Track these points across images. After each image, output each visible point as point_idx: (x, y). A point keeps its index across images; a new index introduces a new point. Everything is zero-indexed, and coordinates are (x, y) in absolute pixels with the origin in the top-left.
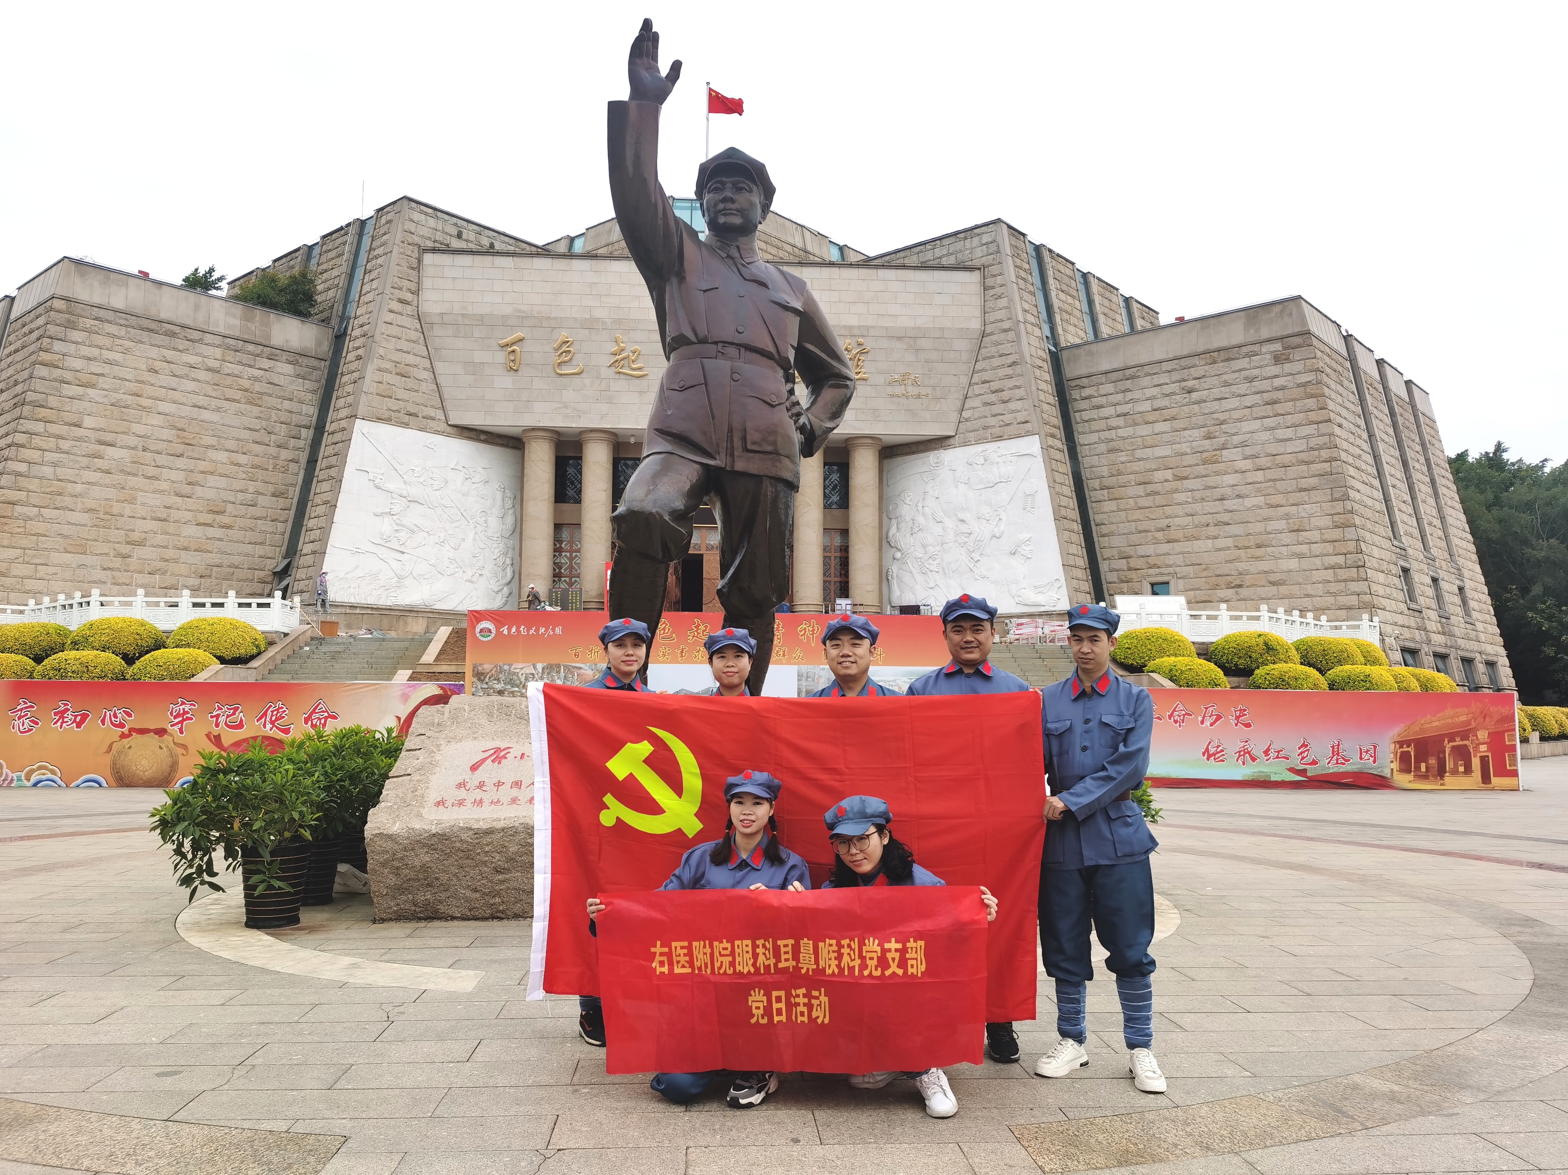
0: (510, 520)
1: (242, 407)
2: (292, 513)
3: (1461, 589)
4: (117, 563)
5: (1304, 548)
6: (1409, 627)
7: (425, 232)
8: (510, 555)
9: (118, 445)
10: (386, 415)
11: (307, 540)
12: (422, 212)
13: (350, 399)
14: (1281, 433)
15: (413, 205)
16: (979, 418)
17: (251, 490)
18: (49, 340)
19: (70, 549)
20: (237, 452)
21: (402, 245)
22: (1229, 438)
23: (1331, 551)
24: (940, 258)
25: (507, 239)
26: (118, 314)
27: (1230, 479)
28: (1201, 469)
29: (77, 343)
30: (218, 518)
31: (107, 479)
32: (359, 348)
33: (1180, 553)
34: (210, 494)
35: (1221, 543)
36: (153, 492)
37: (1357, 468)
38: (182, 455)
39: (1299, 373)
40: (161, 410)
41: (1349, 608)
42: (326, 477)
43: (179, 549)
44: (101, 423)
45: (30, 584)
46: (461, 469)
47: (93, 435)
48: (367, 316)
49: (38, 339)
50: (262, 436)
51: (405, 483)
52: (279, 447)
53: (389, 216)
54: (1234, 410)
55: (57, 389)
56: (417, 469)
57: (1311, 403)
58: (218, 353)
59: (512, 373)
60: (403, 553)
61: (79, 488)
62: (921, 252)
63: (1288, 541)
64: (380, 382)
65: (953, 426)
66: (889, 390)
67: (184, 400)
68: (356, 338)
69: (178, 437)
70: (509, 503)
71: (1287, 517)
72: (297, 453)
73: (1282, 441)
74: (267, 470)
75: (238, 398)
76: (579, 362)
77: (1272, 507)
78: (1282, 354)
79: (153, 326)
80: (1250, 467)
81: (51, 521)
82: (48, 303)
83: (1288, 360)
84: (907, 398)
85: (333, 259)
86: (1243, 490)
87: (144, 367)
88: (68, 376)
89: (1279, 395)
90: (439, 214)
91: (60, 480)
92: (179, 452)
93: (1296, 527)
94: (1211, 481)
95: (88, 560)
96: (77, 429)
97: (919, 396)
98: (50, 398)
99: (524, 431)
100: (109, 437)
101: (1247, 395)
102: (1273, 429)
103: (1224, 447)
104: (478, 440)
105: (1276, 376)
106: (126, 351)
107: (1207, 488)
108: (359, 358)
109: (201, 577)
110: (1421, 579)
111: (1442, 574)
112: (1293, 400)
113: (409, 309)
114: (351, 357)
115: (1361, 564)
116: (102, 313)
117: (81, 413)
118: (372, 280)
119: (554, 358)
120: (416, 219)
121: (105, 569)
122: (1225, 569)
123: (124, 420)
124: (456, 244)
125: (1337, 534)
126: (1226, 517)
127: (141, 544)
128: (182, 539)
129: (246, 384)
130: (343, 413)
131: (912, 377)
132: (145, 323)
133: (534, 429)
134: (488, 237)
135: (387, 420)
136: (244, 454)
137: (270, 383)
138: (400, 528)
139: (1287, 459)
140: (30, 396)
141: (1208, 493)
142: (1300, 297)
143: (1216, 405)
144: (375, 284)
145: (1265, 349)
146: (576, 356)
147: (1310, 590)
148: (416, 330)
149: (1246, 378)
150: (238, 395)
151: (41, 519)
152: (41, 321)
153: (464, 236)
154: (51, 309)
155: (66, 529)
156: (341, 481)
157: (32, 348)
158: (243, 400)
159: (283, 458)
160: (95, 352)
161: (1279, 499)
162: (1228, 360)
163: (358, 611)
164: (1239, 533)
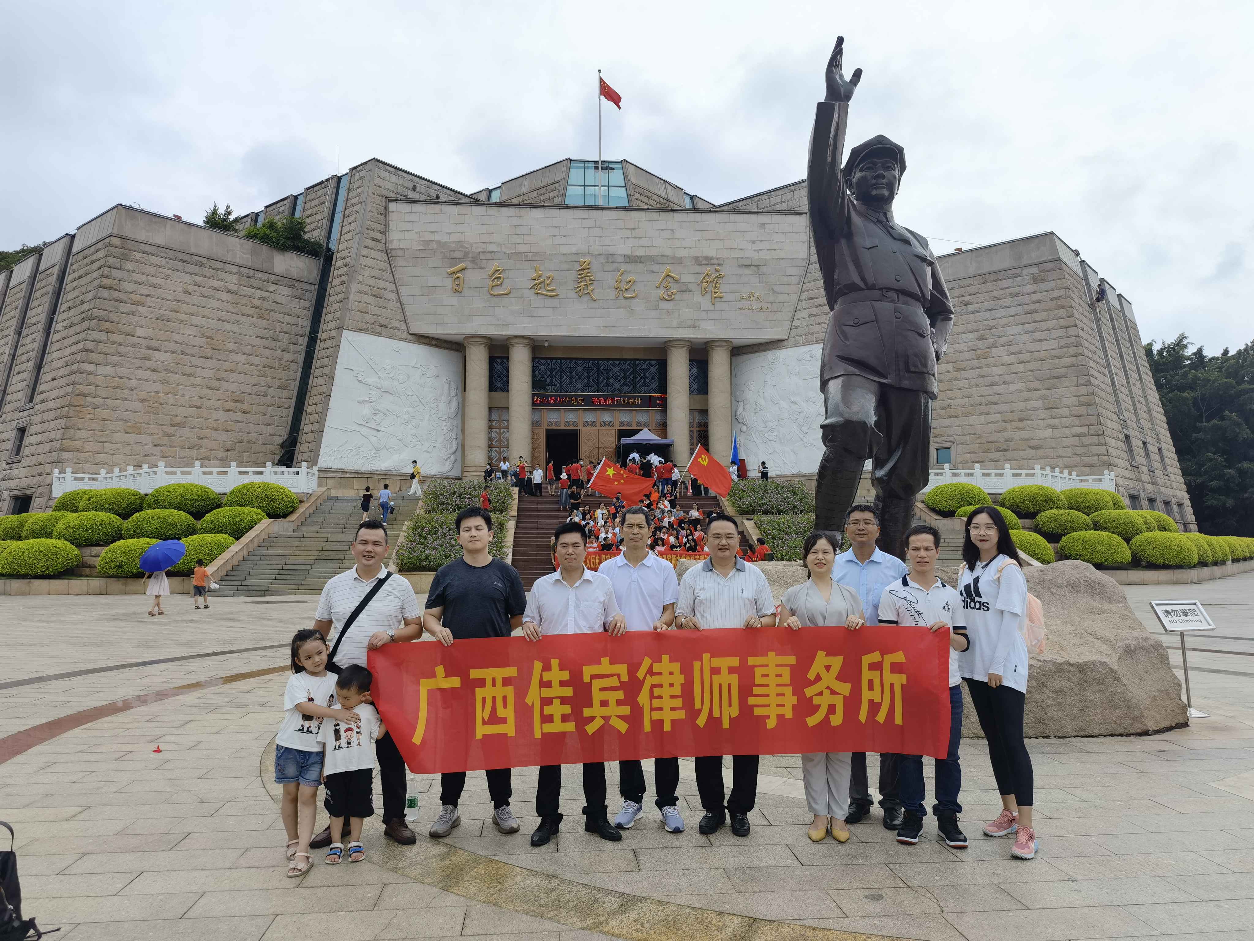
0: (454, 404)
1: (254, 320)
2: (293, 401)
3: (1160, 449)
4: (165, 440)
5: (1056, 421)
6: (1131, 479)
7: (389, 186)
8: (455, 431)
9: (163, 350)
10: (365, 326)
11: (307, 422)
12: (386, 171)
13: (338, 314)
14: (1037, 335)
15: (381, 165)
16: (806, 326)
17: (263, 384)
18: (108, 269)
19: (128, 430)
20: (252, 355)
21: (373, 196)
22: (997, 339)
23: (1077, 423)
24: (775, 205)
25: (448, 191)
26: (160, 249)
27: (998, 370)
28: (975, 363)
29: (129, 271)
30: (239, 405)
31: (155, 376)
32: (342, 275)
33: (959, 426)
34: (233, 387)
35: (991, 418)
36: (190, 386)
37: (1094, 361)
38: (210, 358)
39: (1052, 290)
40: (194, 322)
41: (1092, 466)
42: (320, 374)
43: (211, 429)
44: (149, 332)
45: (100, 457)
46: (419, 367)
47: (143, 342)
48: (348, 251)
49: (99, 268)
50: (269, 343)
51: (379, 378)
52: (282, 351)
53: (363, 173)
54: (1001, 318)
55: (115, 307)
56: (388, 367)
57: (1061, 312)
58: (234, 279)
59: (457, 294)
60: (379, 431)
61: (134, 383)
62: (759, 200)
63: (1044, 416)
64: (360, 302)
65: (787, 332)
66: (739, 305)
67: (211, 315)
68: (340, 268)
69: (208, 343)
70: (453, 392)
71: (1043, 397)
72: (296, 355)
73: (1039, 341)
74: (274, 368)
75: (250, 313)
76: (508, 284)
77: (1031, 390)
78: (1039, 276)
79: (186, 257)
80: (1014, 361)
81: (114, 409)
82: (107, 241)
83: (1043, 280)
84: (752, 311)
85: (315, 206)
86: (1008, 378)
87: (180, 290)
88: (123, 296)
89: (1036, 306)
90: (399, 172)
91: (120, 377)
92: (209, 355)
93: (1050, 406)
94: (984, 371)
95: (143, 438)
96: (131, 337)
97: (761, 310)
98: (111, 315)
99: (465, 338)
100: (156, 344)
101: (1011, 307)
102: (1032, 332)
103: (993, 346)
104: (430, 345)
105: (1035, 292)
106: (166, 277)
107: (980, 376)
108: (343, 283)
109: (228, 450)
110: (1136, 443)
111: (1148, 439)
112: (1047, 310)
113: (380, 246)
114: (336, 282)
115: (1101, 433)
116: (147, 248)
117: (133, 325)
118: (350, 223)
119: (489, 283)
120: (382, 176)
121: (155, 446)
122: (995, 437)
123: (166, 331)
124: (412, 195)
125: (1083, 411)
126: (995, 399)
127: (181, 425)
128: (212, 422)
129: (257, 303)
130: (331, 325)
131: (756, 295)
132: (180, 256)
133: (473, 336)
134: (435, 190)
135: (366, 331)
136: (257, 356)
137: (275, 302)
138: (376, 412)
139: (1043, 354)
140: (97, 313)
141: (981, 380)
142: (1052, 233)
143: (987, 315)
144: (353, 226)
145: (1026, 271)
146: (505, 281)
147: (1061, 452)
148: (385, 262)
149: (1011, 294)
150: (251, 311)
151: (106, 407)
152: (101, 254)
153: (418, 189)
154: (110, 245)
155: (125, 415)
156: (333, 377)
157: (95, 275)
158: (255, 316)
159: (285, 359)
160: (143, 278)
161: (1036, 384)
162: (997, 280)
163: (348, 475)
164: (1005, 410)
